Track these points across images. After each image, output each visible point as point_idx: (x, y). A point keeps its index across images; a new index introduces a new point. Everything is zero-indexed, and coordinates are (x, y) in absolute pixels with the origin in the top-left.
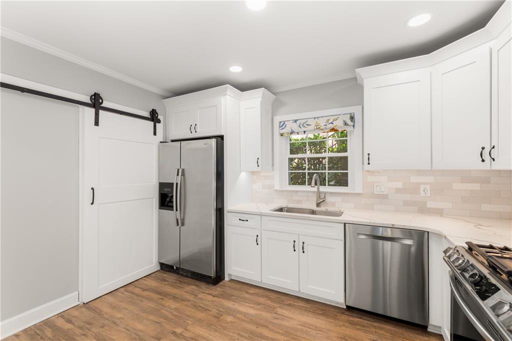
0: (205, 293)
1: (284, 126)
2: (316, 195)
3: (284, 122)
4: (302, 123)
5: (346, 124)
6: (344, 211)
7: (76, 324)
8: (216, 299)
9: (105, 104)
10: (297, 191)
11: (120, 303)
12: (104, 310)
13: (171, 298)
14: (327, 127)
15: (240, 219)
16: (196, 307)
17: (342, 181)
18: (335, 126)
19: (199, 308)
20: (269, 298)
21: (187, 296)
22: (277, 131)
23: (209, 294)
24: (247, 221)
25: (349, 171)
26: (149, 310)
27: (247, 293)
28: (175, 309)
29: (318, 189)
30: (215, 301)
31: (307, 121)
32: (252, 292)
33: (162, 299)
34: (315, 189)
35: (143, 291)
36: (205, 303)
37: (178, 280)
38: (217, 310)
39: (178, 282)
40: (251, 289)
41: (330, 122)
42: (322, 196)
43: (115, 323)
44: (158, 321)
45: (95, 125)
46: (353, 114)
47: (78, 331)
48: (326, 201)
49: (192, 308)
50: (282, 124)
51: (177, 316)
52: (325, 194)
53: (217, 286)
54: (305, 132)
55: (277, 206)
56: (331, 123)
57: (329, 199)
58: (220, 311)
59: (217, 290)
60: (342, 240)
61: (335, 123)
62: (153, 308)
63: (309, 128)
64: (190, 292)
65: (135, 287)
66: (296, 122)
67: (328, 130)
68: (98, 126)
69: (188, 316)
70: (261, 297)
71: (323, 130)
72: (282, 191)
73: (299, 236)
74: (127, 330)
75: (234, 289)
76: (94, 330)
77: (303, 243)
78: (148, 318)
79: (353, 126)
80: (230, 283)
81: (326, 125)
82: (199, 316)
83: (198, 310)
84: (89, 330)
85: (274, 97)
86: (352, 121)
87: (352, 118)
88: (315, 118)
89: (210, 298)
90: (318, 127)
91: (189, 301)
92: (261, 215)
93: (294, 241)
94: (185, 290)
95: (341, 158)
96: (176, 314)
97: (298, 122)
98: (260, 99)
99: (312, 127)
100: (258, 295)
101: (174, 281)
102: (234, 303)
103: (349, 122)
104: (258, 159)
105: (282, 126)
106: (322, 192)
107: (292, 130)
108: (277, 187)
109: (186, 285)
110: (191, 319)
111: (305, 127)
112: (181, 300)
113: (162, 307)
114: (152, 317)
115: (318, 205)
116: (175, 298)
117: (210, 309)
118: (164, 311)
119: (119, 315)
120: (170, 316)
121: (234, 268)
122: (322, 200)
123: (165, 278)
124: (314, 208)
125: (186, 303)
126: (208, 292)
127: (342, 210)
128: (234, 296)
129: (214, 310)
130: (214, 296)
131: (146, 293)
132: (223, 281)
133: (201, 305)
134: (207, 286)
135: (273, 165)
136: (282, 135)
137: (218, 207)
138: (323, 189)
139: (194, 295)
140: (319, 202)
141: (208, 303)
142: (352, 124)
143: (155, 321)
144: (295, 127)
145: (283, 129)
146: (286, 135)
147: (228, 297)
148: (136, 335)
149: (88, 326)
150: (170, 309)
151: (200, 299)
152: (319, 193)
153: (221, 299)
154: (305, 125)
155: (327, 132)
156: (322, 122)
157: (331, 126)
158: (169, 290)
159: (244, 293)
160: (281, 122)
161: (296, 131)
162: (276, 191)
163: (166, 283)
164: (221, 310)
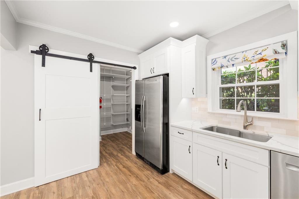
0: (155, 179)
1: (215, 63)
2: (243, 118)
3: (216, 59)
4: (230, 58)
5: (276, 52)
6: (273, 136)
7: (89, 179)
8: (160, 185)
9: (51, 52)
10: (226, 114)
11: (111, 172)
12: (103, 174)
13: (135, 177)
14: (254, 58)
15: (178, 132)
16: (146, 187)
17: (274, 107)
18: (264, 56)
19: (148, 189)
20: (197, 197)
21: (144, 178)
22: (210, 67)
23: (156, 180)
24: (183, 134)
25: (281, 98)
26: (122, 181)
27: (182, 187)
28: (134, 185)
29: (246, 113)
30: (159, 187)
31: (235, 56)
32: (186, 187)
33: (130, 175)
34: (242, 113)
35: (123, 167)
36: (152, 186)
37: (142, 165)
38: (158, 194)
39: (142, 166)
40: (186, 184)
41: (258, 53)
42: (250, 120)
43: (104, 184)
44: (123, 191)
45: (42, 66)
46: (285, 42)
47: (88, 183)
48: (254, 124)
49: (143, 187)
50: (213, 61)
51: (134, 191)
52: (253, 118)
53: (163, 175)
54: (233, 65)
55: (208, 125)
56: (260, 54)
57: (256, 123)
58: (159, 196)
59: (162, 178)
60: (267, 167)
61: (264, 54)
62: (124, 181)
63: (237, 61)
64: (146, 175)
65: (121, 164)
66: (225, 57)
67: (257, 61)
68: (45, 66)
69: (140, 193)
70: (191, 194)
71: (251, 61)
72: (214, 113)
73: (222, 153)
74: (107, 191)
75: (174, 181)
76: (94, 185)
77: (226, 160)
78: (119, 186)
79: (286, 53)
80: (172, 176)
81: (254, 57)
82: (146, 196)
83: (147, 190)
84: (92, 184)
85: (207, 41)
86: (283, 49)
87: (284, 46)
88: (243, 52)
89: (156, 183)
90: (245, 59)
91: (144, 181)
92: (192, 131)
93: (218, 157)
94: (144, 173)
95: (273, 85)
96: (134, 189)
97: (227, 58)
98: (195, 44)
99: (240, 60)
100: (189, 191)
101: (141, 165)
102: (170, 193)
103: (280, 50)
104: (193, 88)
105: (214, 62)
106: (250, 116)
107: (221, 65)
108: (210, 110)
109: (146, 169)
110: (141, 196)
111: (233, 61)
112: (140, 179)
113: (128, 181)
114: (121, 187)
115: (245, 127)
116: (137, 177)
117: (154, 192)
118: (128, 184)
119: (107, 180)
120: (130, 189)
121: (174, 166)
122: (250, 123)
123: (137, 162)
124: (242, 130)
125: (142, 183)
126: (156, 178)
127: (270, 135)
128: (171, 186)
129: (156, 194)
130: (159, 183)
131: (124, 169)
132: (168, 173)
133: (150, 187)
134: (157, 174)
135: (207, 93)
136: (213, 70)
137: (164, 122)
138: (250, 113)
139: (148, 178)
140: (246, 125)
141: (154, 187)
142: (284, 51)
143: (122, 190)
144: (224, 62)
145: (214, 64)
146: (217, 69)
147: (168, 186)
148: (110, 196)
149: (93, 182)
150: (132, 184)
151: (151, 182)
152: (246, 117)
153: (162, 187)
154: (233, 59)
155: (256, 63)
156: (250, 55)
157: (260, 56)
158: (136, 171)
159: (180, 187)
160: (213, 60)
161: (225, 65)
162: (209, 113)
163: (136, 165)
164: (161, 195)
